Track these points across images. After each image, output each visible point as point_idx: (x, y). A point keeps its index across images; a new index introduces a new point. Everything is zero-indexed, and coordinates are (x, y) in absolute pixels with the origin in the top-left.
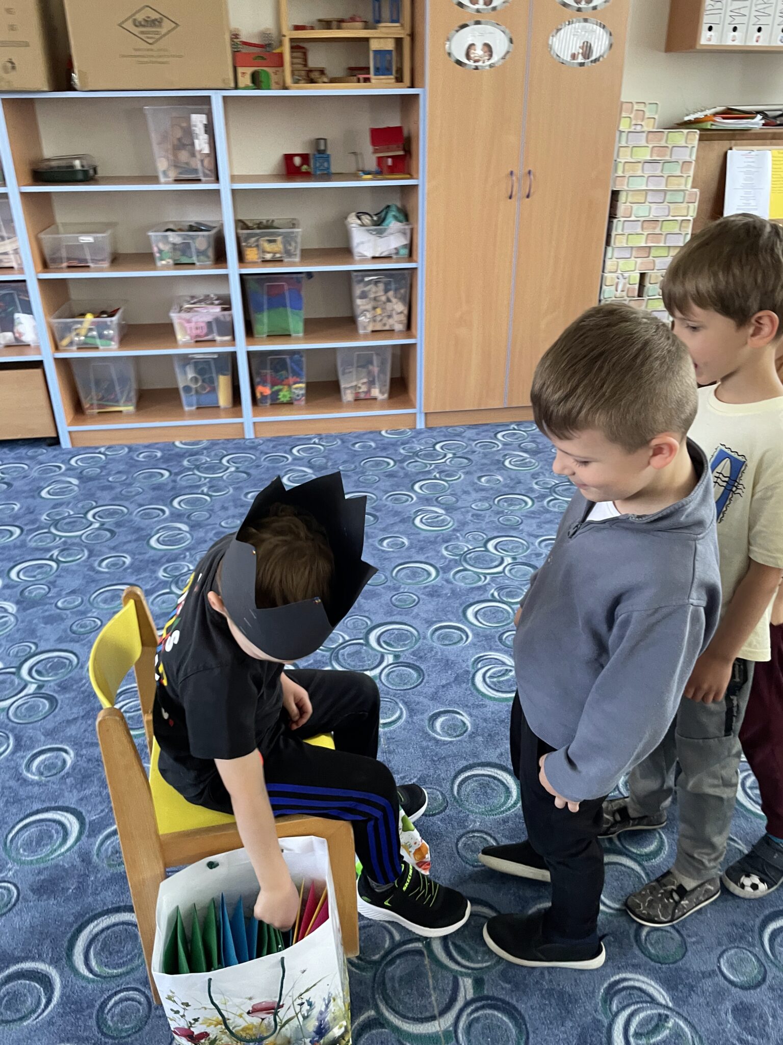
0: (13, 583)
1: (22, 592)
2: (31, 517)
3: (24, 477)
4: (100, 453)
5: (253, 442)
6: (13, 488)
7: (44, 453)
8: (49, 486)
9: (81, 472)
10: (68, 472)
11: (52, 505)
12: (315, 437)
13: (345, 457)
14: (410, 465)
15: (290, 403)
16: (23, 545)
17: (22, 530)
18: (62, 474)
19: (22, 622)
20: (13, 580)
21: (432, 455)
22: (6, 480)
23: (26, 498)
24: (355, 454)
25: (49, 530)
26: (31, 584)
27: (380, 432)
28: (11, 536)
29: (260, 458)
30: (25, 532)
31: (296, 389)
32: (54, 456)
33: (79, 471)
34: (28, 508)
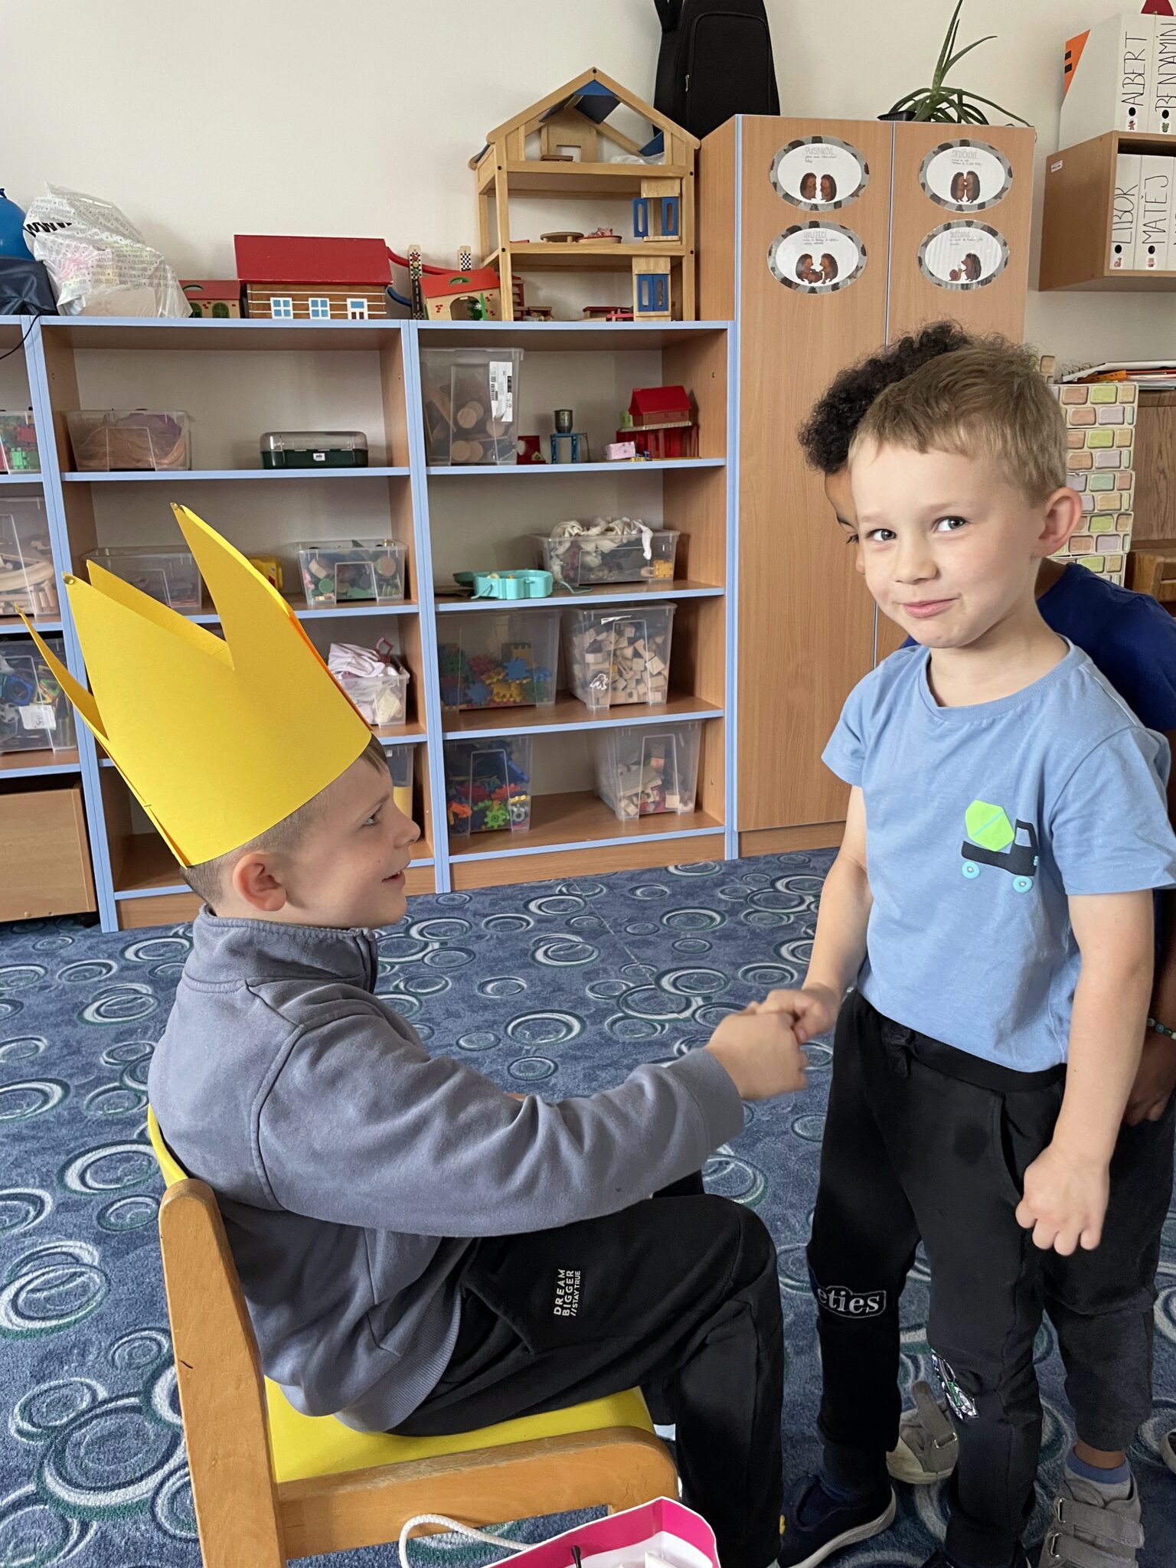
0: (76, 1197)
1: (101, 1216)
2: (80, 1061)
3: (42, 988)
4: (176, 935)
5: (453, 899)
6: (25, 1009)
7: (71, 944)
8: (95, 1000)
9: (151, 972)
10: (125, 974)
11: (113, 1035)
12: (558, 884)
13: (629, 912)
14: (751, 918)
15: (504, 830)
16: (76, 1116)
17: (66, 1088)
18: (117, 977)
19: (122, 1282)
20: (75, 1192)
21: (776, 900)
22: (6, 997)
23: (57, 1025)
24: (642, 906)
25: (121, 1081)
26: (116, 1197)
27: (666, 869)
28: (45, 1102)
29: (477, 925)
30: (73, 1091)
31: (514, 805)
32: (90, 948)
33: (147, 970)
34: (66, 1044)
